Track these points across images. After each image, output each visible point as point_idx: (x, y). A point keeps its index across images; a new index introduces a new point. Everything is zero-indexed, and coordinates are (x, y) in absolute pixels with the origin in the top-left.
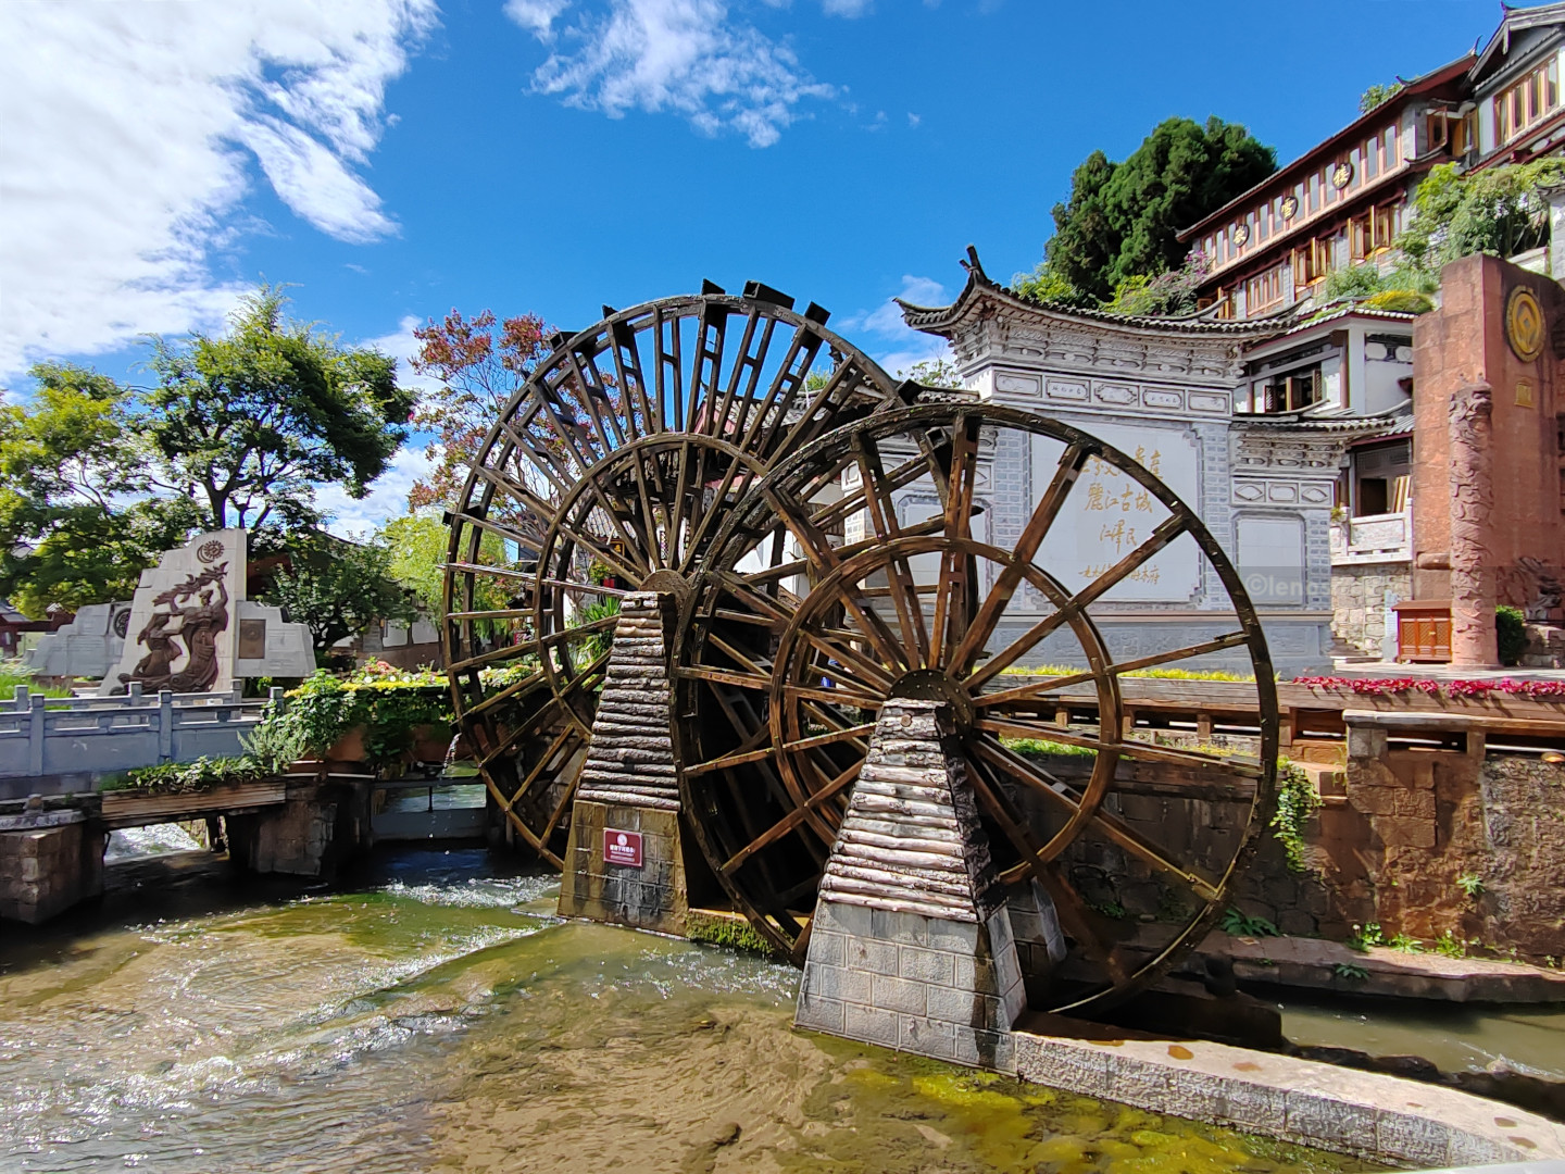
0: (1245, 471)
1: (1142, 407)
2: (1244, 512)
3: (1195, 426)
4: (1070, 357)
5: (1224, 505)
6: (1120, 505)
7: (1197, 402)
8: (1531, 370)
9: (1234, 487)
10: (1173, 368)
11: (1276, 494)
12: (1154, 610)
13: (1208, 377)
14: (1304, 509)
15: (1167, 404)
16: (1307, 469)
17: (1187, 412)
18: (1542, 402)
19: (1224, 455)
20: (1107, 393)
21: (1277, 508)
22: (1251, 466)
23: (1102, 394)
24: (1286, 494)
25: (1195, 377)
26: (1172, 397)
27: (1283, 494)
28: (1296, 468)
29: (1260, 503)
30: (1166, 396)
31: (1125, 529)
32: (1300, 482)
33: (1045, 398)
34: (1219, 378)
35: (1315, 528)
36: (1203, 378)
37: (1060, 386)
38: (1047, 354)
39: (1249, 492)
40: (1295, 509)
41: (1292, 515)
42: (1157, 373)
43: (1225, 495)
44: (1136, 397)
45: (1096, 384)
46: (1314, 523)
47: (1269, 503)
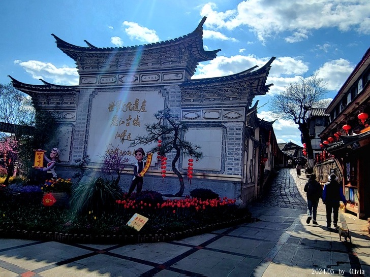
0: (188, 105)
1: (140, 82)
2: (188, 124)
3: (165, 88)
4: (108, 67)
6: (126, 124)
7: (166, 77)
9: (183, 113)
10: (153, 63)
11: (208, 115)
14: (226, 122)
15: (152, 79)
16: (227, 102)
17: (163, 82)
20: (124, 78)
21: (208, 122)
22: (191, 102)
24: (215, 115)
26: (154, 76)
27: (213, 116)
28: (219, 102)
29: (198, 120)
30: (151, 76)
31: (127, 134)
32: (222, 109)
33: (99, 84)
34: (177, 65)
35: (232, 132)
36: (169, 66)
37: (105, 79)
38: (99, 67)
39: (191, 115)
40: (220, 122)
41: (218, 126)
42: (146, 67)
45: (120, 76)
46: (232, 129)
47: (203, 120)
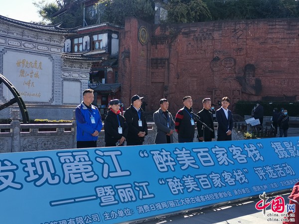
0: (65, 69)
1: (37, 50)
2: (65, 79)
3: (52, 56)
4: (15, 34)
5: (59, 77)
6: (29, 76)
7: (52, 50)
8: (145, 47)
9: (62, 73)
10: (46, 40)
11: (74, 75)
12: (39, 104)
13: (56, 43)
14: (81, 79)
16: (82, 69)
17: (50, 52)
18: (147, 55)
19: (60, 64)
20: (26, 45)
21: (74, 79)
22: (67, 67)
23: (25, 45)
24: (77, 75)
25: (52, 43)
26: (45, 48)
27: (76, 75)
28: (79, 69)
29: (69, 77)
32: (80, 72)
33: (7, 45)
34: (59, 44)
35: (84, 84)
36: (54, 43)
37: (12, 42)
38: (8, 33)
39: (66, 74)
40: (79, 79)
41: (78, 81)
42: (41, 41)
43: (60, 75)
44: (35, 47)
45: (23, 42)
47: (72, 77)
